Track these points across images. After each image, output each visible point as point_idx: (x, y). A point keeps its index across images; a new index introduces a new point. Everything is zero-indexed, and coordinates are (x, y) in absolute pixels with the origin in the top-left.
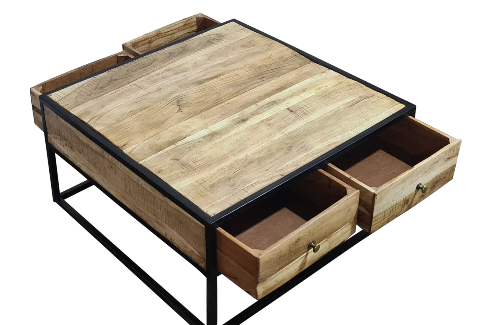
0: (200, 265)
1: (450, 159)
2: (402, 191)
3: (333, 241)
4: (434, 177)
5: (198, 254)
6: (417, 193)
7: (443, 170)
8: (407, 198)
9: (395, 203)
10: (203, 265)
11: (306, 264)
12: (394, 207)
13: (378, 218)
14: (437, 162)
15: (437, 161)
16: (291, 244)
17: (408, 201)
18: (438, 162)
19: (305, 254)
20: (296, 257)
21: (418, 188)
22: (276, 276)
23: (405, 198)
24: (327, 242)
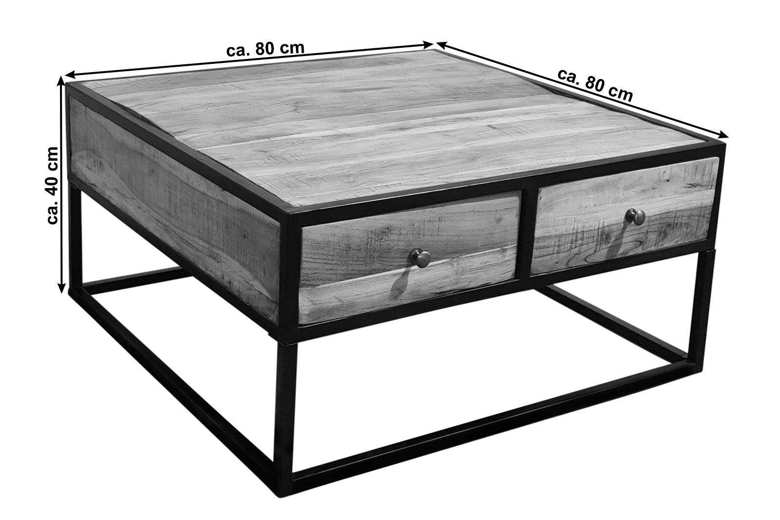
0: (270, 318)
1: (696, 189)
2: (595, 209)
3: (463, 272)
4: (663, 210)
5: (268, 296)
6: (628, 228)
7: (682, 206)
8: (606, 229)
9: (580, 227)
10: (273, 317)
11: (405, 292)
12: (580, 236)
13: (546, 244)
14: (668, 181)
15: (668, 178)
16: (372, 231)
17: (608, 237)
18: (671, 181)
19: (403, 270)
20: (382, 267)
21: (630, 217)
22: (339, 287)
23: (601, 226)
24: (449, 267)
